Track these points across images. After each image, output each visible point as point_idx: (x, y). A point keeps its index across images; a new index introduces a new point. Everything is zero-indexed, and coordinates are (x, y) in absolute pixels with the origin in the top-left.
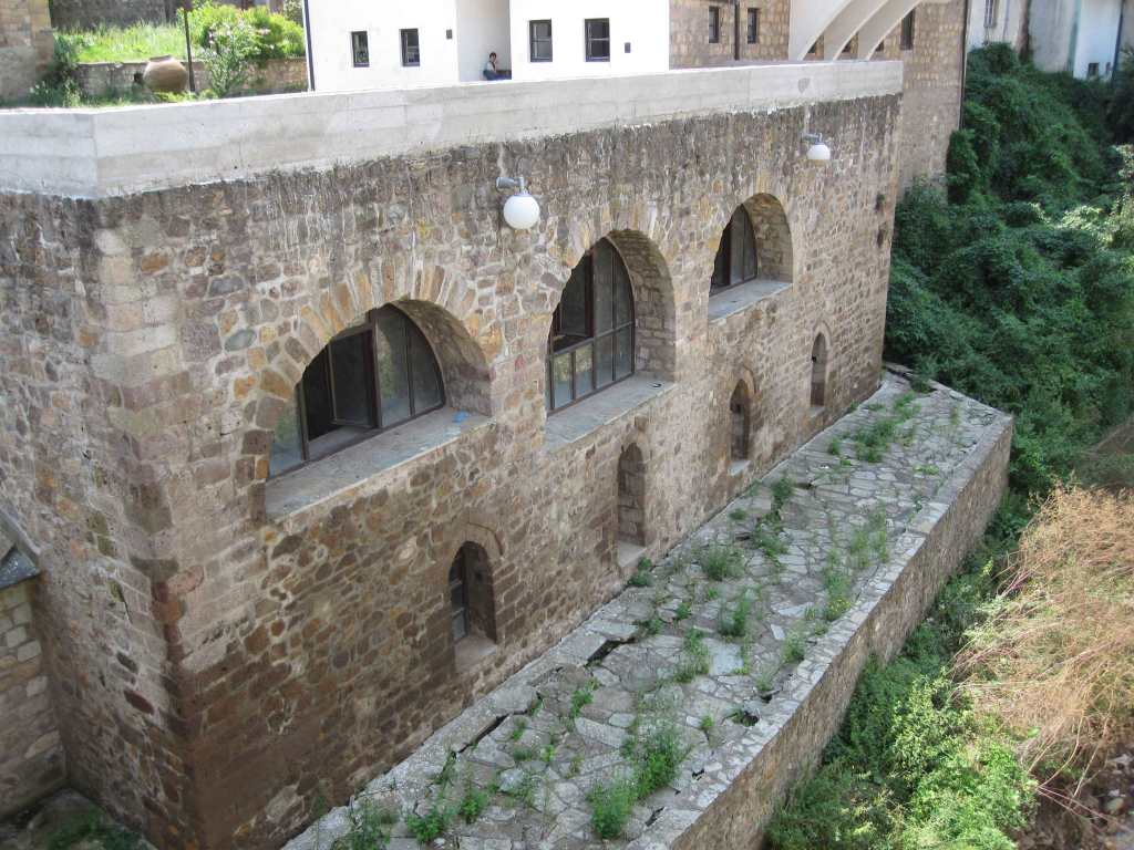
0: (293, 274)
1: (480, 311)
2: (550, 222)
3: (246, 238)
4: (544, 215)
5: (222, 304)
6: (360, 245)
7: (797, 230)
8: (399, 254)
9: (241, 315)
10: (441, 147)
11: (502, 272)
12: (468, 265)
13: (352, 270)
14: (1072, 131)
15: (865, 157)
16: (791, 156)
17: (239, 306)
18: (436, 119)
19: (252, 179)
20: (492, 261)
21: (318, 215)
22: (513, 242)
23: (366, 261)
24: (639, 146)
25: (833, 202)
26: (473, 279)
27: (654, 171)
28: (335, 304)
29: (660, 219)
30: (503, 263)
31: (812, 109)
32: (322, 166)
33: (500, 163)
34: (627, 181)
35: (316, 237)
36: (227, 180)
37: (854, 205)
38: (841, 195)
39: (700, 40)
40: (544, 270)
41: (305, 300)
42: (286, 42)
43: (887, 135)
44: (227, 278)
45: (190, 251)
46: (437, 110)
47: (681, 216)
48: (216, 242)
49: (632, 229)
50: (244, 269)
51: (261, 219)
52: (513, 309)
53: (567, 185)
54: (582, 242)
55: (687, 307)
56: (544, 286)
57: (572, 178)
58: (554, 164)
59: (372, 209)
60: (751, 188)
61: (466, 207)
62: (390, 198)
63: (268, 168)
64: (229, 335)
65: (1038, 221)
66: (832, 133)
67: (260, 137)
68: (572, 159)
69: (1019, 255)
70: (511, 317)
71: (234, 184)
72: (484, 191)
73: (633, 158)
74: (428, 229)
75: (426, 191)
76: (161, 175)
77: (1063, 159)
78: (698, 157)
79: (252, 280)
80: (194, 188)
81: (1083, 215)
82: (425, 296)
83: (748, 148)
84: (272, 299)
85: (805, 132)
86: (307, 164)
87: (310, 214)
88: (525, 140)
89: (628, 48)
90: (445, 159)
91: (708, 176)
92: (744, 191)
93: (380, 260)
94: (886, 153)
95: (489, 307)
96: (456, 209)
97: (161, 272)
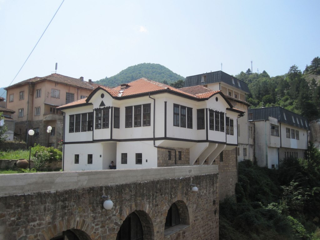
0: (41, 220)
1: (95, 233)
2: (117, 207)
3: (29, 210)
4: (115, 205)
5: (19, 229)
6: (61, 213)
7: (190, 210)
8: (72, 216)
9: (24, 232)
10: (87, 187)
11: (102, 221)
12: (92, 219)
13: (58, 220)
14: (269, 182)
15: (209, 190)
16: (187, 190)
17: (23, 229)
18: (86, 180)
19: (33, 194)
20: (99, 218)
21: (50, 204)
22: (106, 213)
23: (63, 217)
24: (143, 187)
25: (201, 202)
26: (94, 223)
27: (147, 194)
28: (52, 230)
29: (149, 207)
30: (103, 219)
31: (193, 178)
32: (53, 191)
33: (103, 192)
34: (140, 197)
35: (49, 210)
36: (25, 194)
37: (207, 203)
38: (203, 200)
39: (166, 159)
40: (115, 221)
41: (43, 228)
42: (58, 156)
43: (215, 184)
44: (21, 221)
45: (12, 213)
46: (87, 177)
47: (156, 206)
48: (20, 211)
49: (141, 210)
50: (27, 218)
51: (34, 205)
52: (105, 232)
53: (122, 198)
54: (126, 213)
55: (158, 232)
56: (115, 226)
57: (124, 196)
58: (119, 192)
59: (66, 203)
60: (176, 199)
61: (93, 203)
62: (71, 200)
63: (37, 191)
64: (19, 237)
65: (261, 207)
66: (199, 184)
67: (36, 183)
68: (124, 190)
69: (256, 217)
70: (104, 235)
71: (27, 195)
72: (98, 199)
73: (142, 190)
74: (82, 209)
75: (82, 199)
76: (7, 192)
77: (267, 190)
78: (160, 190)
79: (29, 222)
80: (16, 196)
81: (273, 205)
82: (79, 228)
83: (175, 188)
84: (33, 227)
85: (191, 184)
86: (48, 190)
87: (48, 204)
88: (111, 185)
89: (147, 161)
90: (88, 190)
91: (163, 195)
92: (174, 199)
93: (66, 217)
94: (215, 189)
95: (98, 231)
96: (90, 204)
97: (2, 219)
